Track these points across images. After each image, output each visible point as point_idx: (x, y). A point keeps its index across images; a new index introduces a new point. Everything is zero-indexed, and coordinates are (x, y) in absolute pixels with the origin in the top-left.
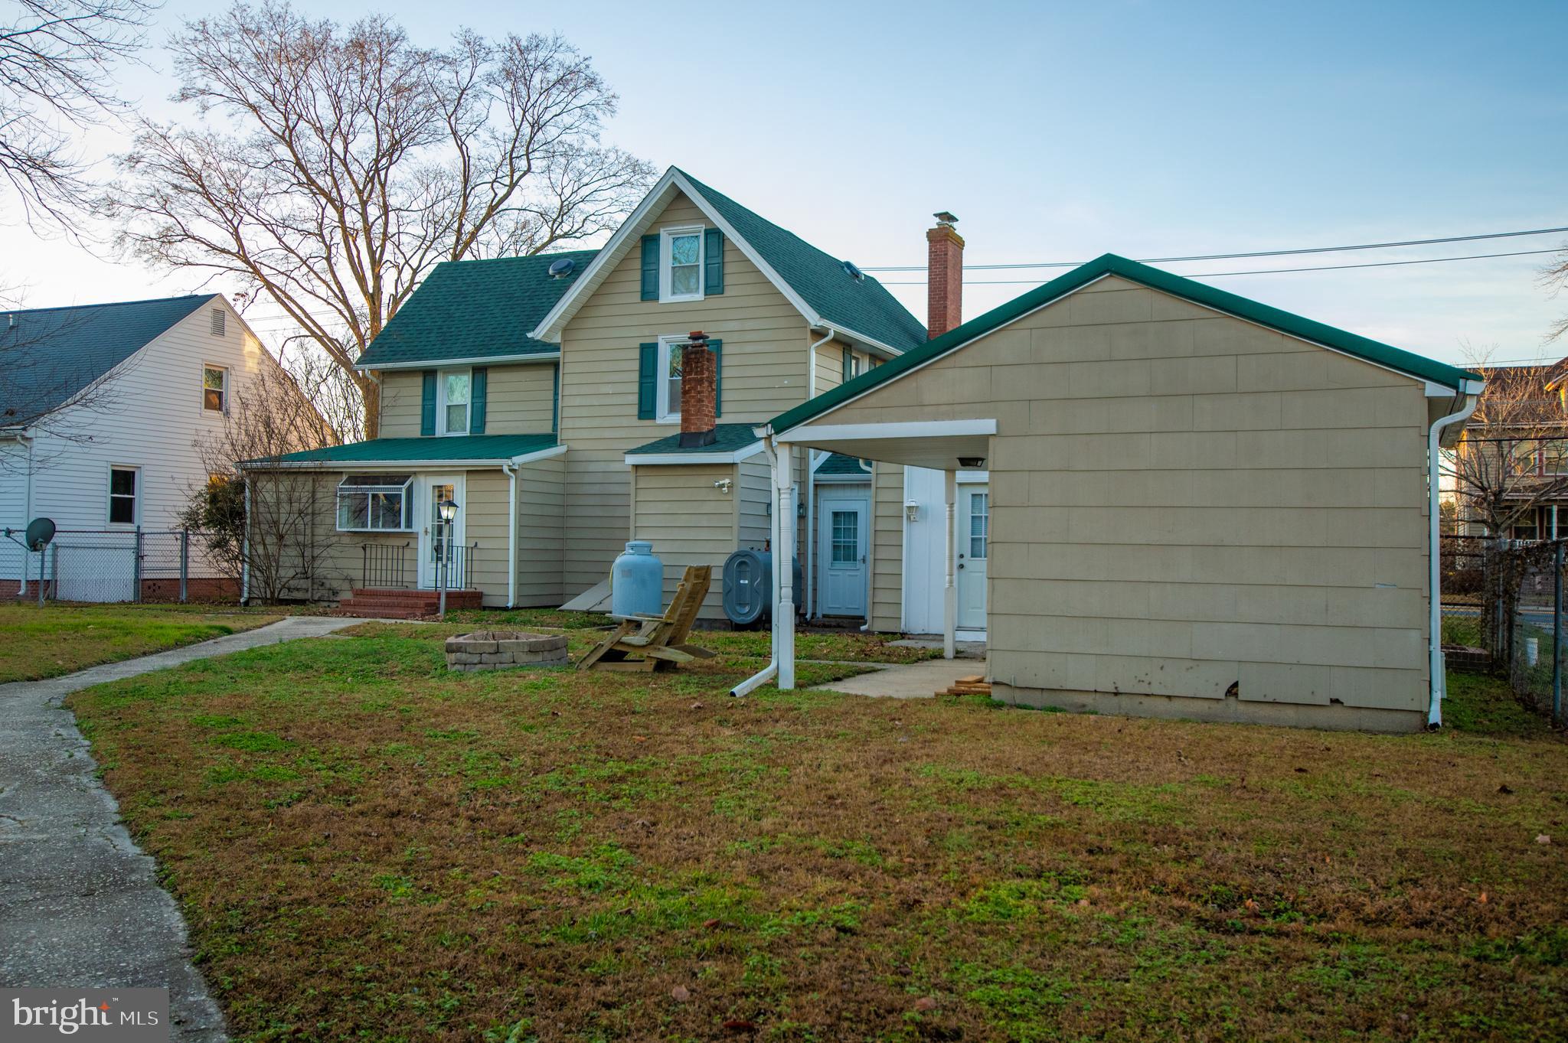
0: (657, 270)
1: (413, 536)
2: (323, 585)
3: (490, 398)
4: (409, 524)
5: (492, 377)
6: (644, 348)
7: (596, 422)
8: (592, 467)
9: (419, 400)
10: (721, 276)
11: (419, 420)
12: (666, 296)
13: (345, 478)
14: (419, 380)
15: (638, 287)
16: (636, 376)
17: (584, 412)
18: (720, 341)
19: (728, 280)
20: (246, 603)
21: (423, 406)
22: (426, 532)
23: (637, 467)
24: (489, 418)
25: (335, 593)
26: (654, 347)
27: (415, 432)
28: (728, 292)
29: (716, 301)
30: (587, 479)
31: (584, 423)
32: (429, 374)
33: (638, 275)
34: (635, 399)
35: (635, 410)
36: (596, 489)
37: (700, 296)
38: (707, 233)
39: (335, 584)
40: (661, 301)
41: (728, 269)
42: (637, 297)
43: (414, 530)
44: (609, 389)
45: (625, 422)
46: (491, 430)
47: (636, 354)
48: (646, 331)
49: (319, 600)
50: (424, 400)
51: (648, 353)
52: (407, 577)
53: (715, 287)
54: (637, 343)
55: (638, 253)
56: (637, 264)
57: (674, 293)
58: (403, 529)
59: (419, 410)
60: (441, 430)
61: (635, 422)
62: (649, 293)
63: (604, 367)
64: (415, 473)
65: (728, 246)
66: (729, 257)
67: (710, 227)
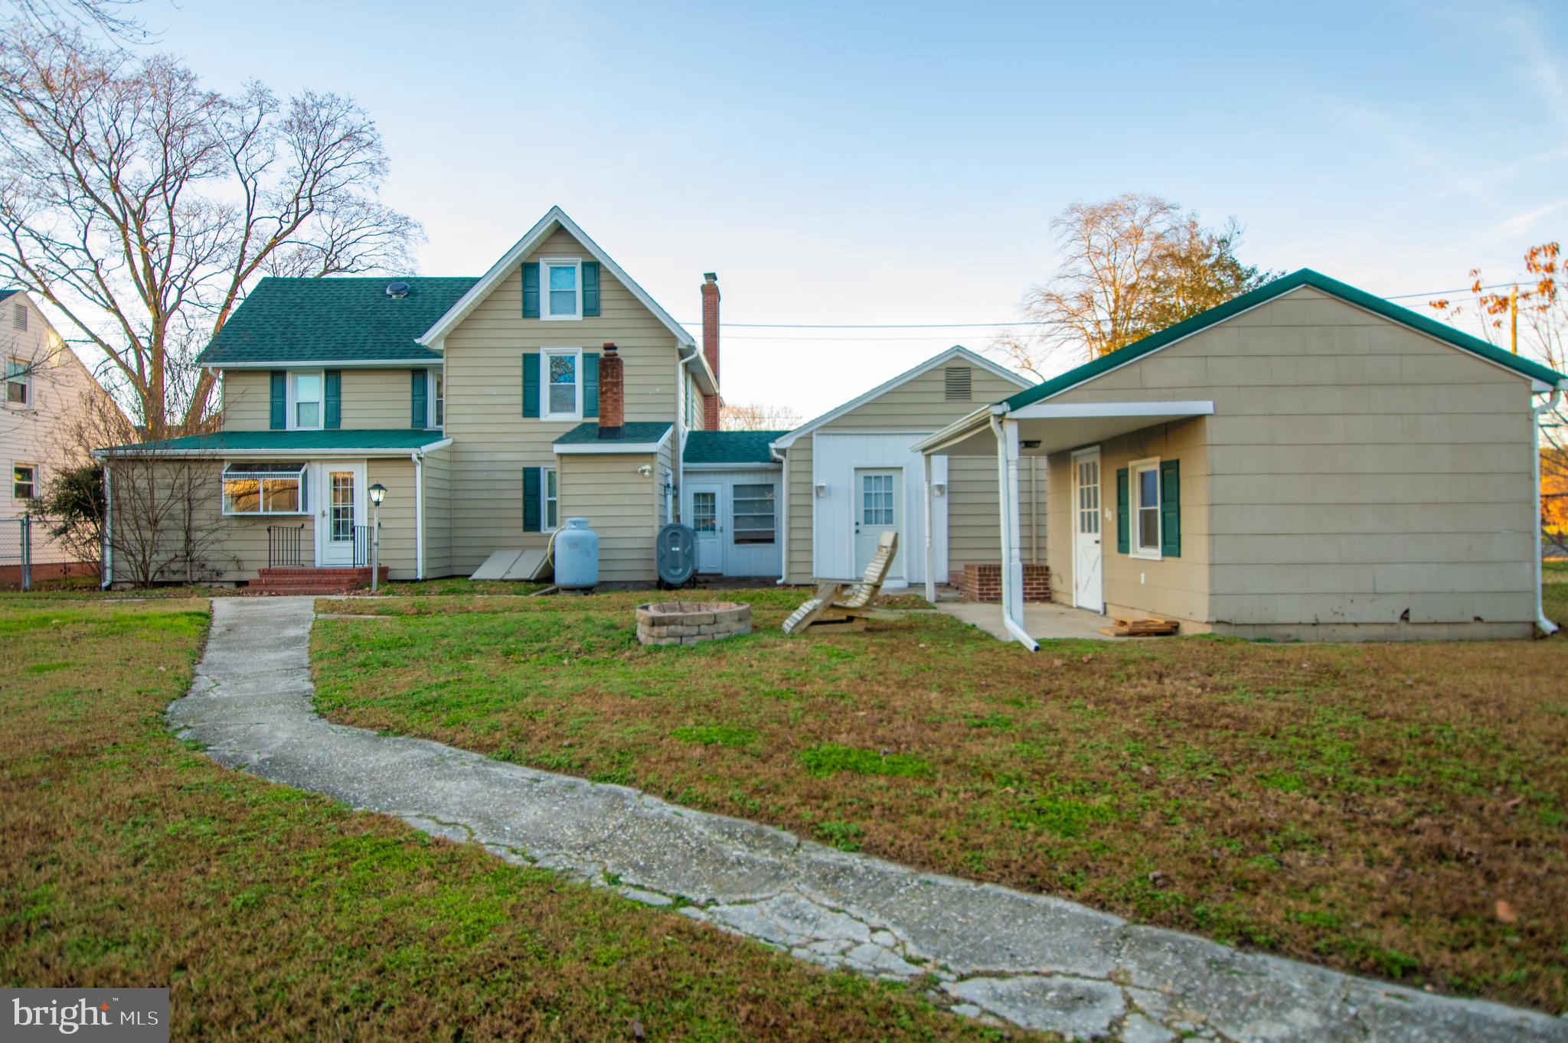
0: (538, 293)
1: (311, 519)
2: (203, 566)
3: (344, 397)
4: (305, 507)
5: (345, 379)
6: (526, 357)
7: (482, 419)
8: (478, 457)
9: (268, 398)
10: (598, 301)
11: (268, 415)
12: (546, 315)
13: (227, 465)
14: (267, 379)
15: (519, 306)
16: (520, 381)
17: (469, 410)
19: (604, 305)
20: (108, 588)
21: (272, 403)
22: (323, 515)
23: (561, 455)
24: (344, 414)
25: (219, 574)
26: (536, 357)
27: (265, 425)
28: (604, 314)
29: (592, 322)
30: (473, 467)
31: (469, 419)
32: (278, 375)
33: (519, 296)
34: (519, 400)
35: (520, 409)
36: (483, 476)
37: (579, 316)
38: (584, 265)
39: (219, 566)
40: (542, 319)
41: (604, 296)
42: (519, 314)
43: (310, 512)
44: (494, 391)
45: (510, 419)
46: (345, 425)
47: (520, 363)
48: (528, 343)
49: (199, 581)
50: (272, 396)
51: (531, 362)
52: (304, 556)
53: (592, 309)
54: (520, 353)
55: (519, 277)
56: (518, 286)
57: (552, 313)
58: (300, 512)
59: (268, 406)
60: (291, 425)
61: (520, 419)
62: (530, 310)
63: (488, 372)
64: (309, 461)
65: (603, 277)
66: (604, 286)
67: (587, 260)
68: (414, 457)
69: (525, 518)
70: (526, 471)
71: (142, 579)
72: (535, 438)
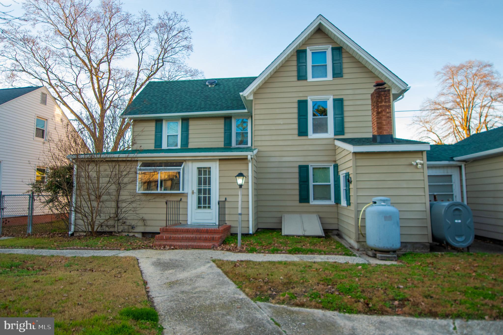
0: (306, 66)
1: (185, 195)
2: (125, 223)
3: (190, 132)
5: (191, 123)
6: (300, 102)
7: (274, 138)
8: (273, 159)
9: (154, 133)
10: (341, 69)
11: (153, 141)
12: (310, 78)
13: (139, 164)
14: (153, 124)
15: (295, 74)
16: (296, 116)
17: (267, 133)
18: (342, 99)
19: (345, 71)
20: (72, 235)
21: (156, 135)
22: (193, 193)
23: (355, 153)
24: (190, 140)
25: (133, 228)
26: (306, 102)
27: (152, 147)
28: (345, 76)
29: (338, 81)
30: (269, 165)
31: (267, 138)
32: (159, 121)
33: (295, 68)
34: (296, 126)
35: (296, 132)
36: (275, 170)
37: (330, 77)
38: (333, 49)
39: (133, 223)
40: (308, 80)
41: (345, 66)
42: (295, 79)
43: (185, 191)
44: (281, 122)
45: (290, 137)
46: (191, 146)
47: (296, 105)
48: (301, 94)
49: (122, 232)
50: (156, 132)
51: (302, 105)
52: (181, 218)
53: (338, 74)
54: (296, 100)
55: (295, 58)
56: (295, 63)
57: (313, 77)
58: (181, 191)
59: (153, 137)
60: (164, 146)
61: (296, 137)
62: (302, 76)
63: (278, 111)
64: (185, 161)
65: (344, 55)
66: (345, 60)
67: (334, 46)
68: (249, 157)
69: (300, 195)
70: (300, 167)
71: (90, 230)
72: (305, 148)
